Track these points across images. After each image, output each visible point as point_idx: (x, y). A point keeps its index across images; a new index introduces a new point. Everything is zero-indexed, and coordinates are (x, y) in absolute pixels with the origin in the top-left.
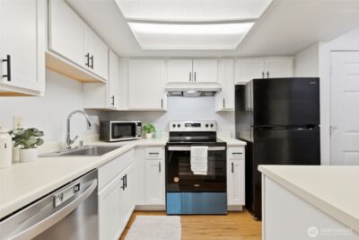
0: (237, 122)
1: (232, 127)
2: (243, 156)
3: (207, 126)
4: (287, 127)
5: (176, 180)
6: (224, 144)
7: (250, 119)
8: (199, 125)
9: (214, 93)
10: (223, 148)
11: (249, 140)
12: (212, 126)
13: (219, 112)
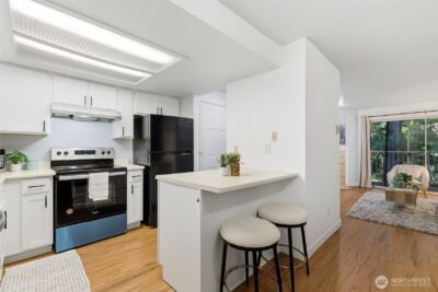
0: (135, 148)
1: (130, 154)
2: (142, 178)
3: (103, 153)
4: (176, 153)
5: (70, 212)
6: (125, 169)
7: (147, 146)
8: (93, 152)
9: (111, 120)
10: (124, 173)
11: (146, 164)
12: (109, 153)
13: (117, 140)
